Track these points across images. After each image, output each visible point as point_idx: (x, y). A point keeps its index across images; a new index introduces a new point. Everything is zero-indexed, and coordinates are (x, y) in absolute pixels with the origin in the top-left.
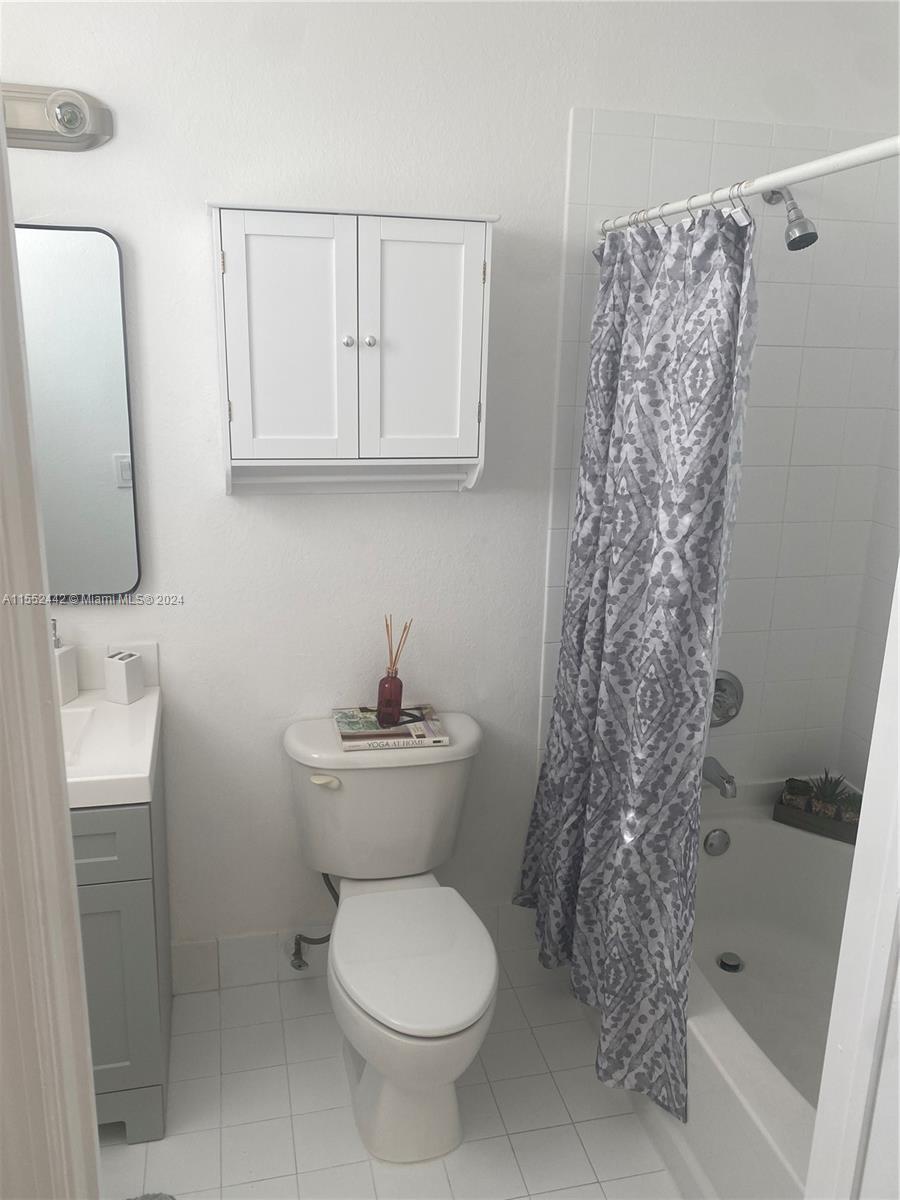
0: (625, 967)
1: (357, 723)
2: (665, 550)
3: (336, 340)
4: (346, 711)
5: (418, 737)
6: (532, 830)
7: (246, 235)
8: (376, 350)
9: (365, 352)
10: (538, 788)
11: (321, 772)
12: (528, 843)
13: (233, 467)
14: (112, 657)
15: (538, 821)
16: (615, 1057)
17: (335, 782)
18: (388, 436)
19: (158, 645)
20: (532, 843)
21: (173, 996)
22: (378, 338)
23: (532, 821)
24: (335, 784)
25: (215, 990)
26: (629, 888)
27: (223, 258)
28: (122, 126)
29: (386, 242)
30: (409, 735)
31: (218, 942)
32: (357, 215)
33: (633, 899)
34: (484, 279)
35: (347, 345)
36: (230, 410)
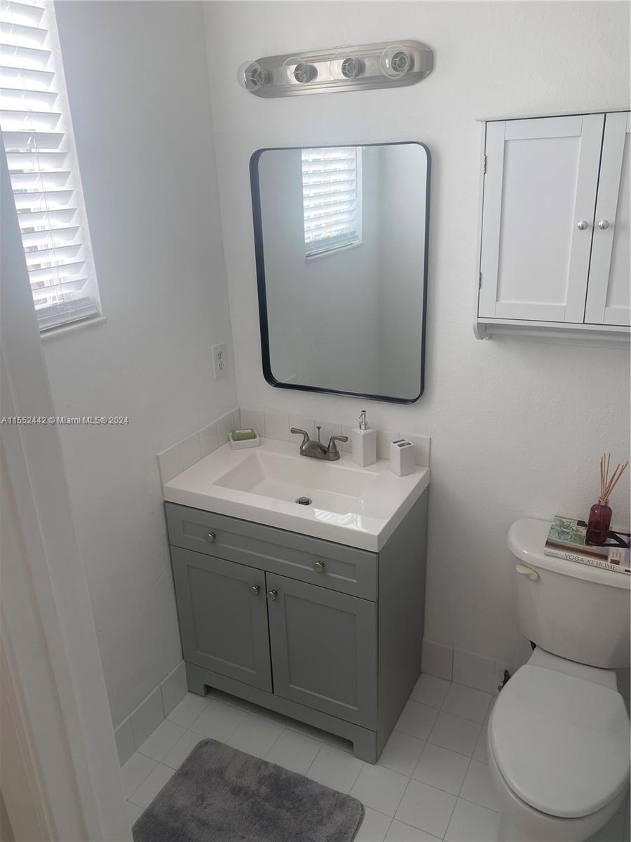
1: (568, 533)
4: (565, 521)
5: (613, 562)
7: (505, 141)
8: (609, 233)
9: (599, 234)
11: (525, 564)
13: (478, 324)
14: (395, 443)
17: (538, 575)
18: (612, 307)
19: (430, 439)
21: (421, 673)
22: (612, 221)
24: (534, 576)
25: (449, 681)
27: (486, 162)
28: (439, 62)
30: (605, 557)
31: (454, 650)
32: (605, 113)
35: (582, 228)
36: (480, 280)
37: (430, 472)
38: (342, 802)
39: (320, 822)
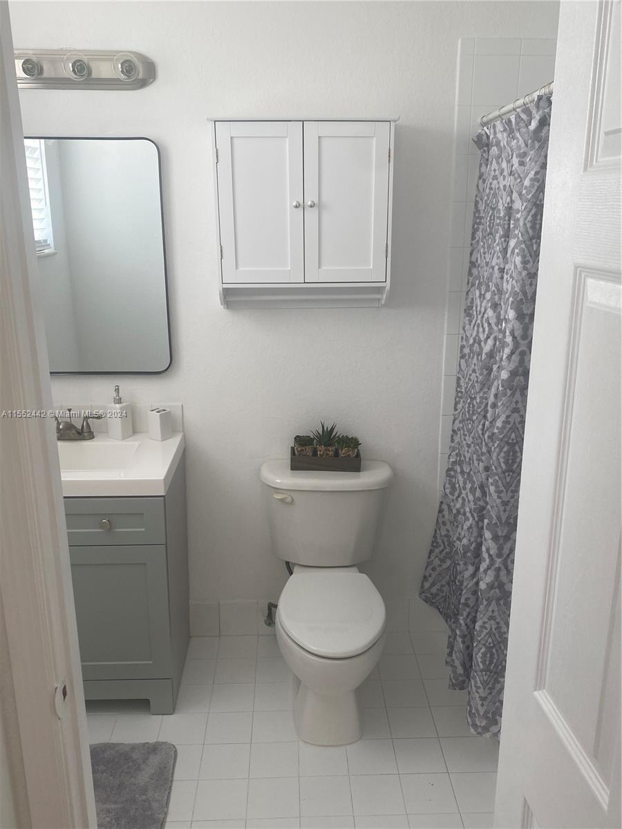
0: (497, 651)
2: (521, 349)
3: (290, 203)
6: (432, 548)
7: (231, 138)
8: (315, 210)
9: (308, 212)
10: (437, 519)
11: (280, 491)
12: (429, 558)
13: (223, 289)
14: (152, 410)
15: (437, 543)
16: (491, 717)
17: (289, 499)
18: (324, 268)
19: (182, 406)
20: (432, 558)
21: (190, 637)
22: (316, 201)
23: (433, 542)
26: (499, 594)
27: (217, 153)
28: (161, 73)
29: (322, 139)
31: (219, 604)
32: (303, 121)
33: (502, 602)
34: (389, 160)
35: (296, 207)
36: (221, 251)
37: (184, 439)
38: (153, 749)
39: (139, 769)
